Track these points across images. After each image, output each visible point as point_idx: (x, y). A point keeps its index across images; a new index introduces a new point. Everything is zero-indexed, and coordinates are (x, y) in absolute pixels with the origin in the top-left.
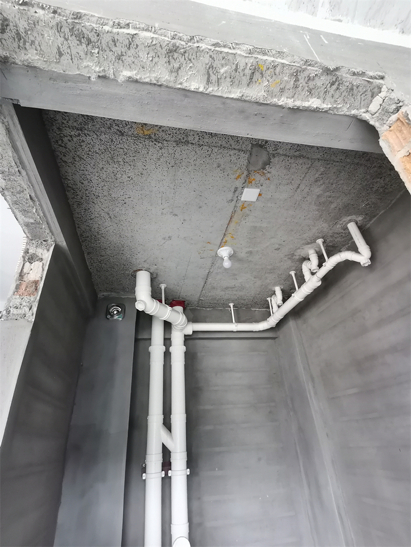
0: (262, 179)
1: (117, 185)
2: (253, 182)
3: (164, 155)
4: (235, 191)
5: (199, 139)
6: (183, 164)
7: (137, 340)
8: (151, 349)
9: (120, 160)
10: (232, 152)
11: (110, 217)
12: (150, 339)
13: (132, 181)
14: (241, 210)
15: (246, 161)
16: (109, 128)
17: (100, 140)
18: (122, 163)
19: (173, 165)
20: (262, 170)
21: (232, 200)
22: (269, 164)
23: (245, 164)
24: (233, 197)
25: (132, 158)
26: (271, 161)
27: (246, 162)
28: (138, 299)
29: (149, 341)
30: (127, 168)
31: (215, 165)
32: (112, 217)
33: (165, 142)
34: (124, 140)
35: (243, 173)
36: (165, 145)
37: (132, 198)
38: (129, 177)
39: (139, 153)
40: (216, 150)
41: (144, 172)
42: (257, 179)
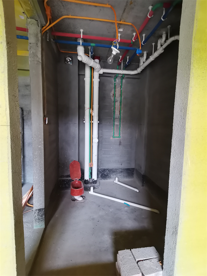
7: (79, 75)
8: (85, 79)
12: (84, 75)
14: (130, 5)
28: (79, 54)
29: (84, 76)
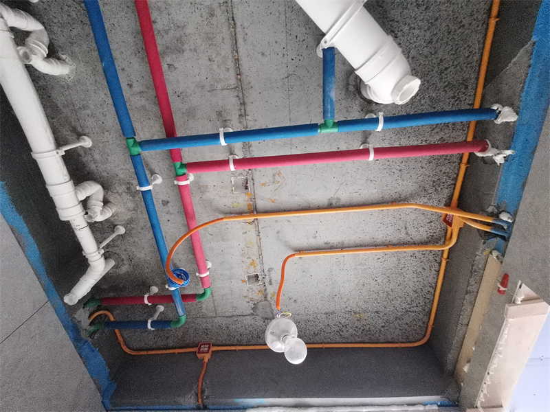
0: (251, 296)
1: (390, 271)
2: (257, 292)
3: (343, 303)
4: (270, 281)
6: (326, 299)
11: (406, 229)
13: (374, 276)
14: (253, 260)
15: (273, 308)
16: (385, 314)
17: (394, 307)
18: (381, 292)
19: (335, 297)
21: (269, 271)
22: (252, 308)
24: (270, 274)
26: (252, 311)
30: (377, 288)
31: (299, 301)
32: (403, 229)
33: (343, 312)
34: (375, 309)
38: (376, 281)
39: (365, 302)
42: (255, 294)
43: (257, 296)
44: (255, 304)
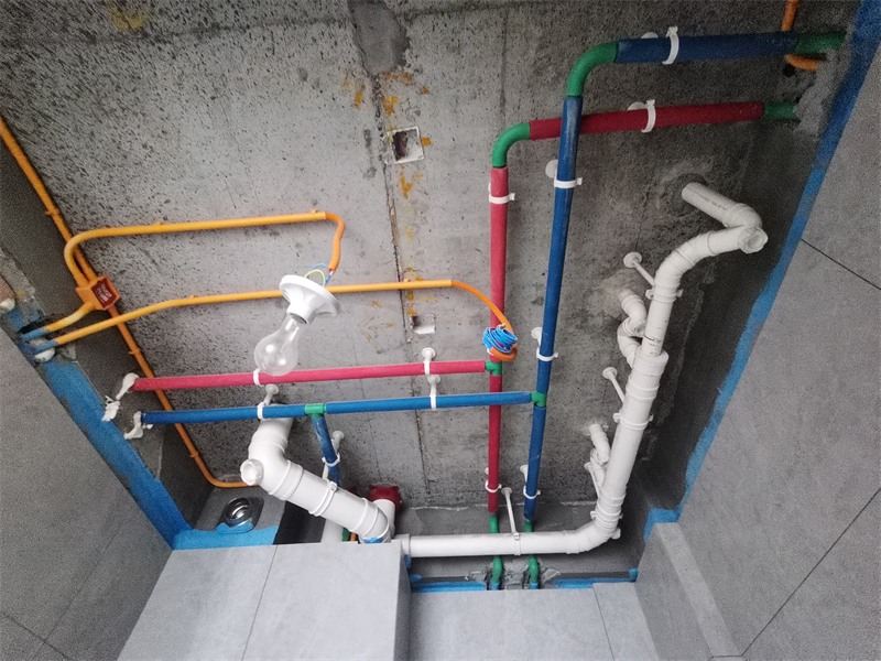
0: (412, 92)
1: (131, 173)
2: (396, 107)
3: (186, 71)
4: (369, 142)
5: (236, 12)
6: (231, 85)
9: (114, 105)
10: (315, 30)
11: (154, 261)
13: (155, 157)
14: (406, 196)
15: (354, 47)
16: (64, 29)
17: (60, 61)
18: (119, 113)
19: (213, 94)
20: (399, 67)
21: (374, 170)
22: (408, 47)
23: (356, 57)
24: (371, 162)
25: (132, 96)
26: (408, 34)
27: (354, 52)
30: (132, 123)
31: (295, 76)
32: (157, 260)
33: (176, 38)
34: (102, 54)
35: (363, 87)
36: (179, 45)
37: (173, 201)
38: (145, 146)
39: (139, 78)
40: (279, 32)
41: (167, 127)
42: (402, 98)
43: (396, 91)
44: (403, 63)
